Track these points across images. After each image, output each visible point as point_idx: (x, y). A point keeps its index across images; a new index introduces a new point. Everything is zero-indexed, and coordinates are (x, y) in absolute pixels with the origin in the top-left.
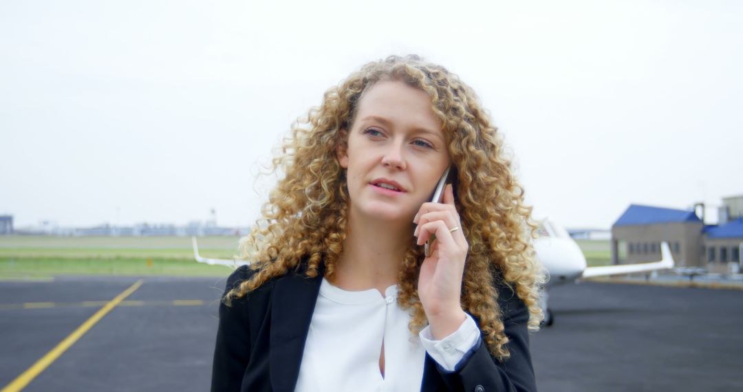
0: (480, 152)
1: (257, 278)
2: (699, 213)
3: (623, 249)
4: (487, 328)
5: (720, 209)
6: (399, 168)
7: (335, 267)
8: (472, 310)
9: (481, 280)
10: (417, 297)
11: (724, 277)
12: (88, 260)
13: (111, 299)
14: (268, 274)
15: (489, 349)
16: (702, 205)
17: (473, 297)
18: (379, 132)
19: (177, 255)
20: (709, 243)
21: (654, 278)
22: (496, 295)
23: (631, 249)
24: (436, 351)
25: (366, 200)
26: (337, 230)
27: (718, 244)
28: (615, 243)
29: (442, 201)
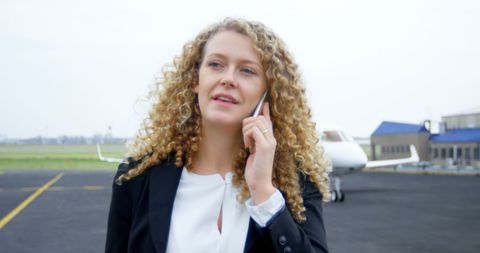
0: (284, 79)
1: (141, 167)
2: (427, 126)
3: (378, 150)
4: (291, 201)
5: (440, 124)
6: (232, 86)
7: (193, 160)
8: (282, 189)
9: (288, 168)
10: (244, 179)
11: (444, 167)
12: (27, 160)
13: (41, 186)
14: (147, 164)
15: (292, 215)
16: (429, 121)
17: (283, 179)
18: (218, 64)
19: (87, 156)
20: (433, 146)
21: (400, 169)
22: (297, 178)
23: (384, 150)
24: (255, 214)
25: (210, 111)
26: (194, 135)
27: (440, 146)
28: (373, 146)
29: (261, 113)
